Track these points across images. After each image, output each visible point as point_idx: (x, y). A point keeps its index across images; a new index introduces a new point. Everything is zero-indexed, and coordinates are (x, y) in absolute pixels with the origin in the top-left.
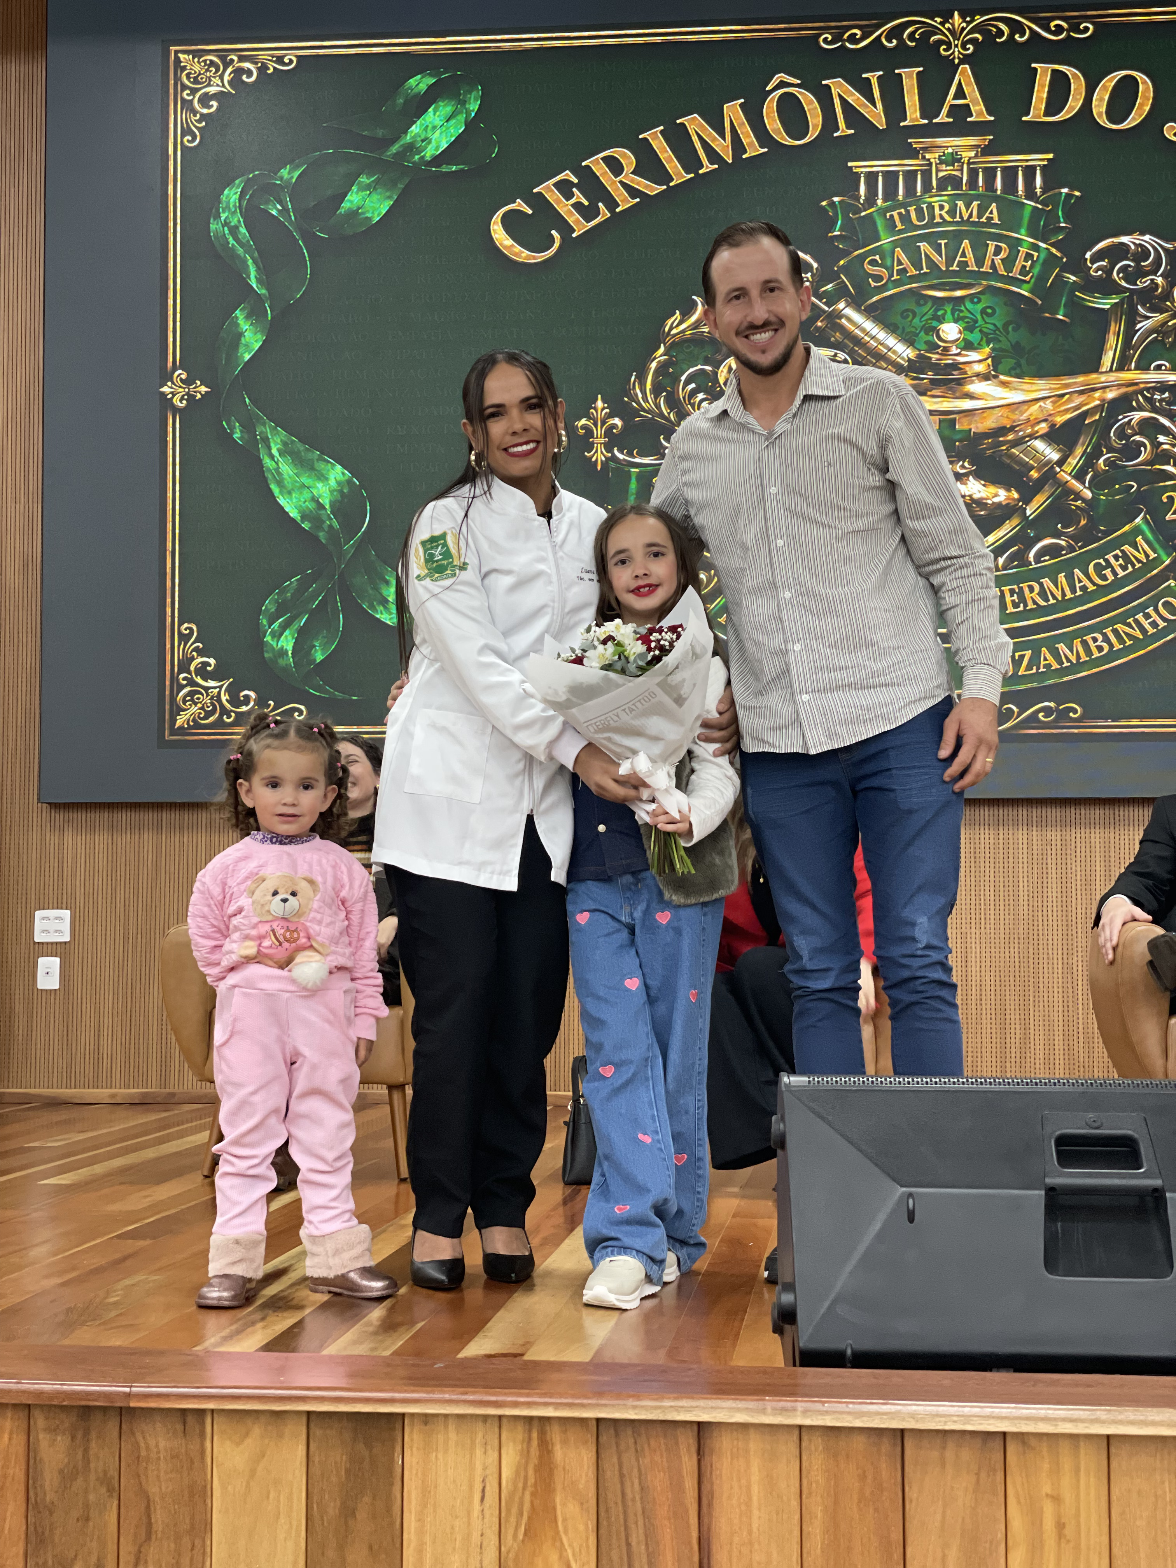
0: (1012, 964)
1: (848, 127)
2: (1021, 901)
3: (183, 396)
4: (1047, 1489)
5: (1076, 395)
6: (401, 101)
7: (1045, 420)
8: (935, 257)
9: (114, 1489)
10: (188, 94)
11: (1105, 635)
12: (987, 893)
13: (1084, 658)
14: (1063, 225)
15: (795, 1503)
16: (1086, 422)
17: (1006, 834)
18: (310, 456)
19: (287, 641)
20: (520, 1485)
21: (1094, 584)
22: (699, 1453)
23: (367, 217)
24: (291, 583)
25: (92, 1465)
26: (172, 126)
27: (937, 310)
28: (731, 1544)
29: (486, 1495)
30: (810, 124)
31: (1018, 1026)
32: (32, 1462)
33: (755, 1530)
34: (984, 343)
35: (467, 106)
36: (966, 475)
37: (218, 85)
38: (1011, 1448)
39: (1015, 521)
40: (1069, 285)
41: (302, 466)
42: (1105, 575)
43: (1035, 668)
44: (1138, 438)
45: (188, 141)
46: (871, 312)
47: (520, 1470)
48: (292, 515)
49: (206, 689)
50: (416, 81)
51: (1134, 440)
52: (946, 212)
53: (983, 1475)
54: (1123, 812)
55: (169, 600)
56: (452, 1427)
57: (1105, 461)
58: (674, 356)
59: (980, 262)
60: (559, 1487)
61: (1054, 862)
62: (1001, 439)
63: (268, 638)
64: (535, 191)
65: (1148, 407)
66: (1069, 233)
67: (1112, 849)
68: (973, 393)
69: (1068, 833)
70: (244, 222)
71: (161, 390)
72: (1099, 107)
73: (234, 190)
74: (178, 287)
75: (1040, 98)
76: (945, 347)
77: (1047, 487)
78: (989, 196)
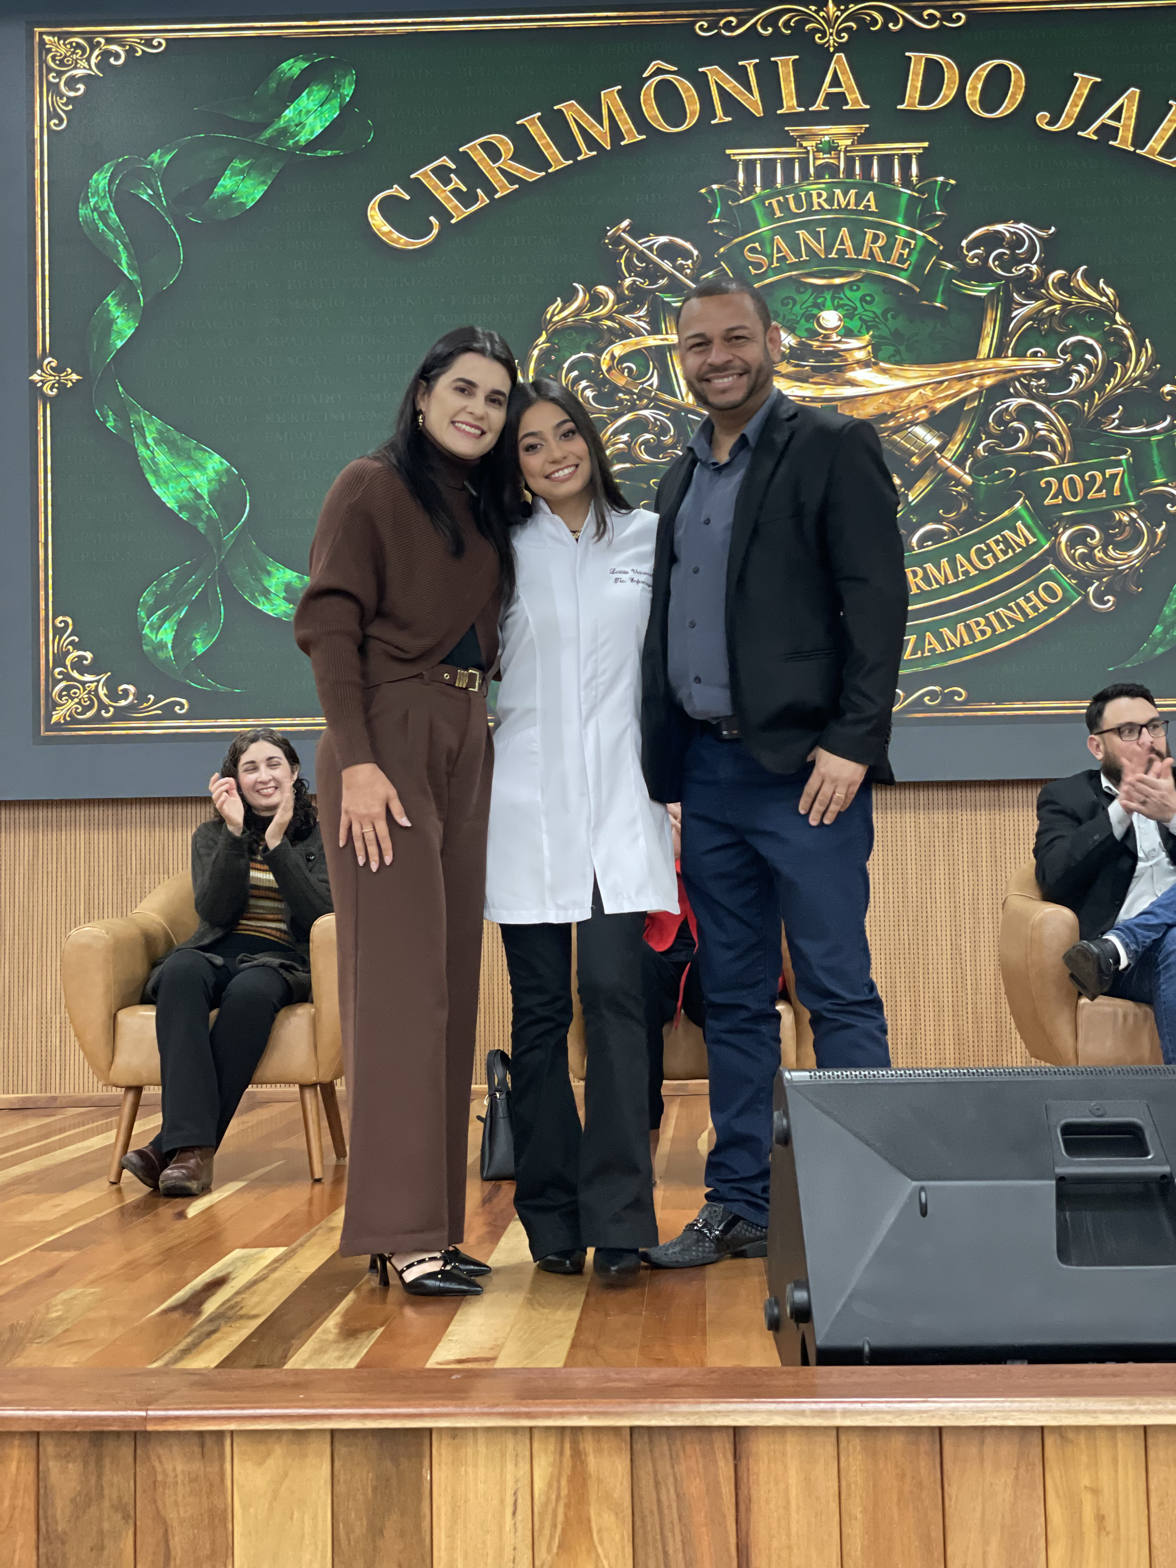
1: (726, 115)
2: (909, 883)
3: (54, 384)
4: (1086, 1481)
5: (954, 382)
6: (274, 85)
7: (925, 407)
8: (813, 244)
9: (129, 1516)
10: (53, 77)
11: (987, 619)
13: (968, 642)
14: (939, 213)
15: (834, 1506)
16: (966, 409)
18: (187, 445)
19: (166, 633)
20: (553, 1497)
21: (976, 568)
22: (735, 1458)
23: (241, 203)
24: (170, 574)
25: (106, 1492)
26: (37, 109)
27: (816, 298)
28: (769, 1549)
29: (519, 1507)
30: (688, 111)
32: (42, 1491)
33: (794, 1533)
34: (864, 330)
35: (341, 91)
37: (85, 68)
38: (1049, 1442)
40: (946, 273)
41: (179, 455)
42: (986, 559)
43: (919, 652)
44: (1015, 424)
45: (55, 125)
47: (553, 1482)
48: (169, 505)
49: (83, 683)
50: (288, 65)
51: (1012, 427)
52: (825, 200)
53: (1022, 1470)
54: (1007, 794)
55: (42, 593)
56: (481, 1439)
57: (984, 447)
58: (556, 344)
59: (858, 251)
60: (593, 1498)
61: (941, 844)
62: (882, 426)
63: (146, 631)
64: (412, 176)
65: (1025, 393)
66: (946, 222)
67: (998, 831)
68: (854, 380)
69: (955, 816)
70: (114, 207)
71: (31, 378)
72: (973, 97)
73: (103, 175)
74: (47, 273)
75: (914, 87)
76: (825, 335)
77: (928, 473)
78: (866, 184)
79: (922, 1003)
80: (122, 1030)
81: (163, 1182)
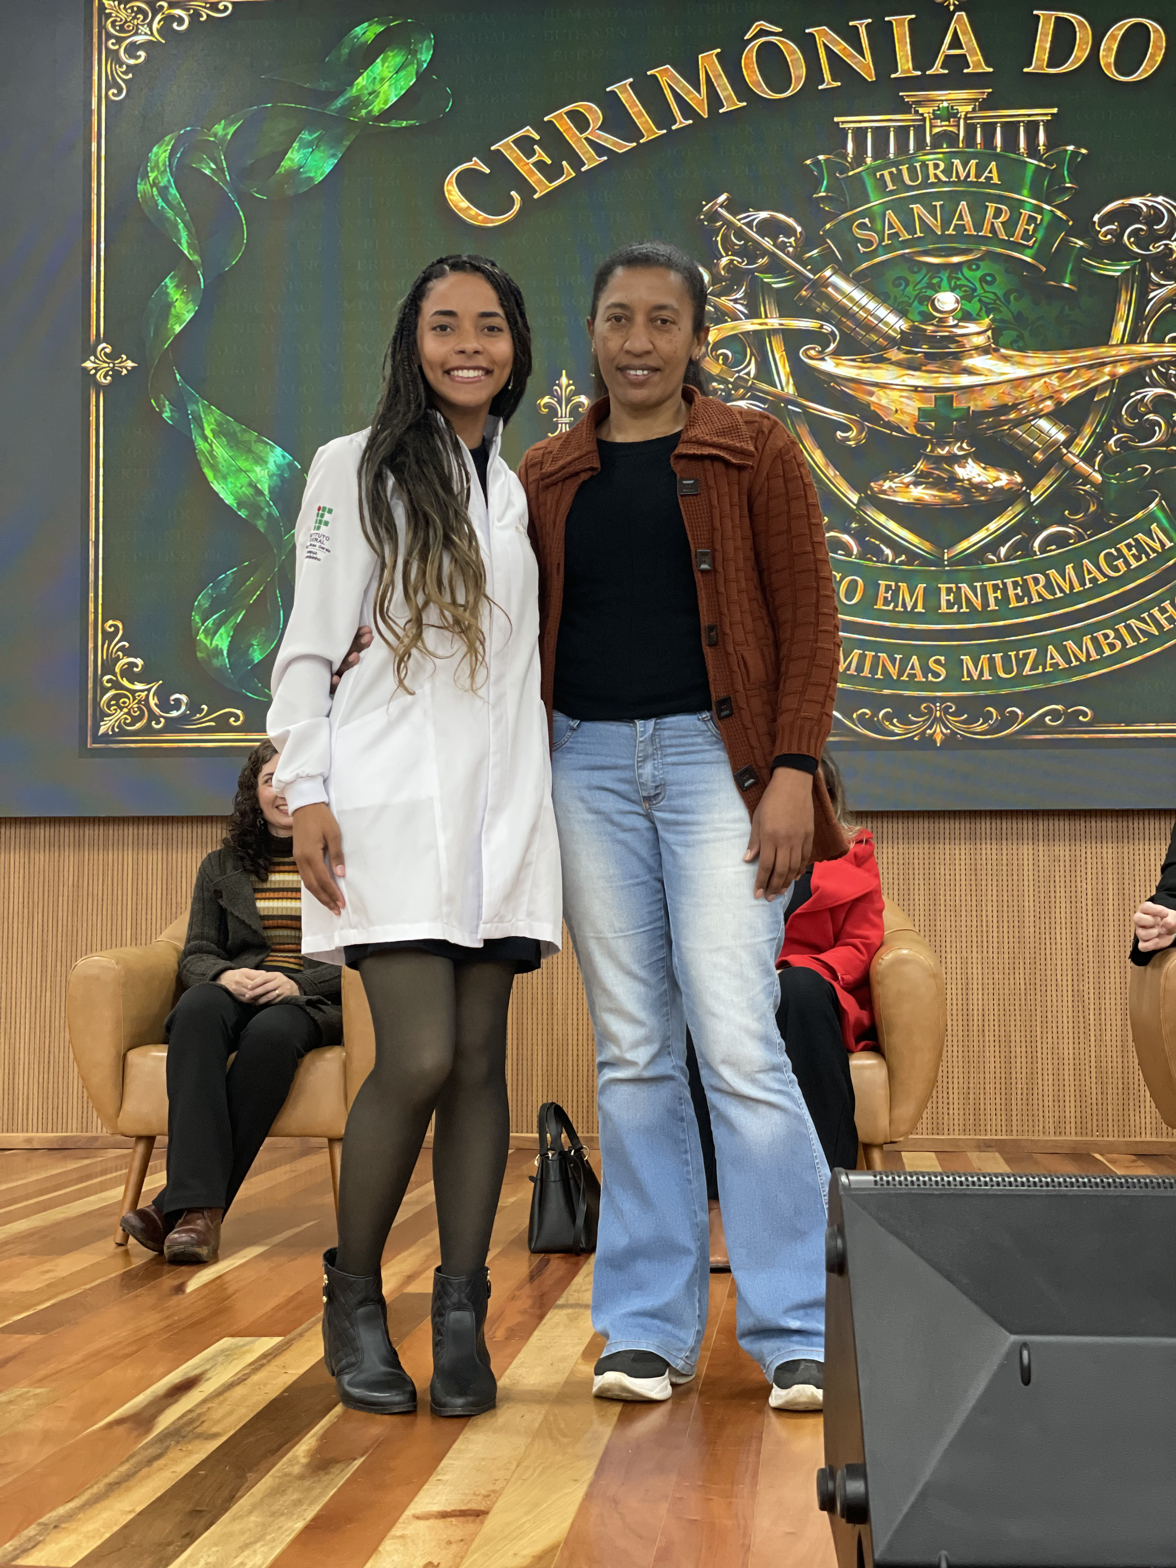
0: (1017, 991)
1: (833, 80)
2: (1027, 922)
3: (108, 371)
5: (1083, 371)
6: (347, 51)
7: (1051, 398)
8: (929, 219)
10: (113, 44)
12: (990, 915)
14: (1068, 185)
16: (1096, 399)
17: (1009, 849)
18: (246, 437)
19: (222, 639)
21: (1105, 575)
23: (309, 177)
24: (227, 576)
26: (95, 77)
27: (931, 278)
30: (793, 76)
31: (1024, 1060)
34: (983, 313)
35: (419, 56)
36: (965, 457)
39: (1018, 508)
40: (1076, 250)
41: (238, 448)
43: (1040, 667)
44: (1151, 416)
45: (114, 94)
46: (858, 280)
48: (227, 502)
49: (133, 692)
50: (362, 29)
51: (1148, 419)
52: (942, 172)
54: (1137, 824)
55: (91, 595)
57: (1116, 441)
59: (978, 226)
62: (1003, 418)
63: (201, 636)
64: (493, 148)
65: (1162, 382)
66: (1076, 195)
68: (971, 368)
69: (1078, 848)
70: (175, 182)
71: (84, 365)
72: (1107, 57)
73: (163, 148)
74: (102, 253)
75: (1042, 48)
76: (940, 318)
77: (1052, 470)
78: (988, 154)
79: (1039, 1055)
80: (131, 1072)
81: (169, 1247)
